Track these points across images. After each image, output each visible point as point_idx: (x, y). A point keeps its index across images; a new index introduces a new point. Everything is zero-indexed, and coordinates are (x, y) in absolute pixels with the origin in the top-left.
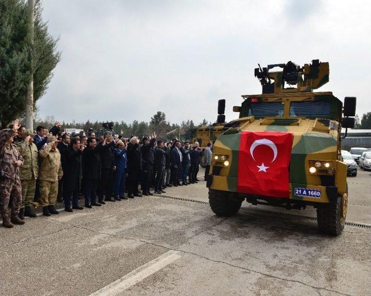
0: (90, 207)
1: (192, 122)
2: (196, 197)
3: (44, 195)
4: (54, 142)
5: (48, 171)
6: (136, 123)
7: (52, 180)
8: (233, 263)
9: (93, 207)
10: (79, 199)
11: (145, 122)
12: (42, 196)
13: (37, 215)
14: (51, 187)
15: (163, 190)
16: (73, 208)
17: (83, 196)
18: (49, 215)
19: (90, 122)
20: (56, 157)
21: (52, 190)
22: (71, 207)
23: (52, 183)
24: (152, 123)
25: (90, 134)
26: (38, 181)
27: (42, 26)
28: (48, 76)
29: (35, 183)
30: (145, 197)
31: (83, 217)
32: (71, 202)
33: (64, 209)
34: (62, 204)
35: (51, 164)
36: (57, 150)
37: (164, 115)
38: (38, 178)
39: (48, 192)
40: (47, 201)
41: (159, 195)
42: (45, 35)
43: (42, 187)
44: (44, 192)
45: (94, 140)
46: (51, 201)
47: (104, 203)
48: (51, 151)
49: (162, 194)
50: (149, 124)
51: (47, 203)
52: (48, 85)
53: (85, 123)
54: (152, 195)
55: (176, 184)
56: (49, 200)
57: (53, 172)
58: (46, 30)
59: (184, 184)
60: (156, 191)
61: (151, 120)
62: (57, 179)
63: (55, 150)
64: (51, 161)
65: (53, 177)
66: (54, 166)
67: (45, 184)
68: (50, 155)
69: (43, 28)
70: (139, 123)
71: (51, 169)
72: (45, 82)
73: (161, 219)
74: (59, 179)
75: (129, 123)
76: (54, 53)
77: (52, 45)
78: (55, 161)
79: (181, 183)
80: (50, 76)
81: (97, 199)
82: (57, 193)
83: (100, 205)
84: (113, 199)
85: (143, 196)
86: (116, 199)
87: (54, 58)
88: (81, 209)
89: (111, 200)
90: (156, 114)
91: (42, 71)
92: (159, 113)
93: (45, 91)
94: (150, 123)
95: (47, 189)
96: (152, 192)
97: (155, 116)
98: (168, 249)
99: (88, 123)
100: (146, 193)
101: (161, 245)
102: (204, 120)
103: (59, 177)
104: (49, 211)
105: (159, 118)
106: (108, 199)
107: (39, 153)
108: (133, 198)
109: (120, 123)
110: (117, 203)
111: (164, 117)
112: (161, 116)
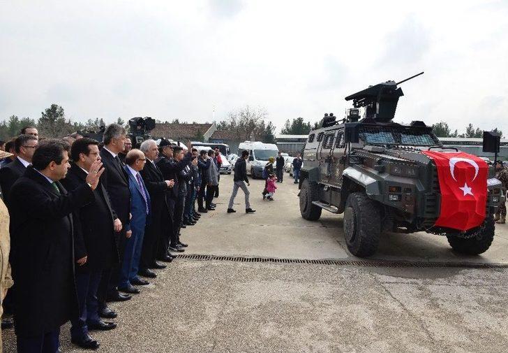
1: (102, 121)
6: (14, 120)
11: (31, 119)
24: (43, 120)
37: (62, 110)
50: (37, 122)
61: (41, 116)
70: (20, 119)
90: (50, 107)
92: (54, 107)
94: (40, 119)
97: (48, 111)
102: (119, 120)
105: (53, 113)
111: (61, 111)
112: (57, 110)
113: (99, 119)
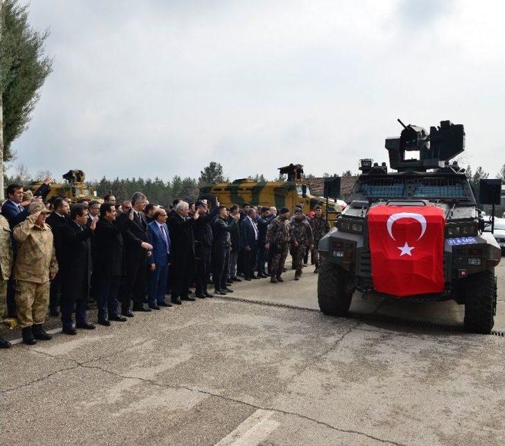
0: (107, 324)
1: (262, 176)
2: (284, 297)
3: (23, 307)
4: (39, 213)
5: (29, 265)
6: (177, 180)
7: (38, 281)
8: (377, 433)
9: (113, 323)
10: (88, 308)
11: (192, 179)
12: (20, 308)
13: (13, 342)
14: (37, 293)
15: (229, 287)
16: (78, 326)
17: (96, 303)
18: (34, 343)
19: (107, 179)
20: (45, 240)
21: (38, 298)
22: (74, 325)
23: (38, 285)
24: (203, 179)
25: (107, 198)
26: (12, 282)
27: (18, 13)
28: (30, 99)
29: (6, 286)
30: (199, 301)
31: (94, 344)
32: (74, 315)
33: (60, 329)
34: (58, 320)
35: (35, 252)
36: (46, 226)
37: (220, 167)
38: (11, 277)
39: (30, 302)
40: (30, 317)
41: (223, 296)
42: (22, 27)
43: (20, 293)
44: (23, 302)
45: (113, 208)
46: (38, 316)
47: (131, 316)
48: (35, 229)
49: (229, 295)
50: (197, 181)
51: (29, 321)
52: (31, 115)
53: (99, 181)
54: (211, 297)
55: (249, 276)
56: (33, 315)
57: (40, 266)
58: (24, 19)
59: (260, 276)
60: (217, 290)
61: (200, 176)
62: (46, 279)
63: (42, 226)
64: (35, 247)
65: (40, 276)
66: (40, 256)
67: (25, 287)
68: (33, 235)
69: (20, 17)
70: (182, 179)
71: (36, 261)
72: (26, 110)
73: (231, 342)
74: (50, 277)
75: (168, 179)
76: (40, 59)
77: (36, 46)
78: (42, 247)
79: (256, 274)
80: (33, 100)
81: (119, 309)
82: (48, 303)
83: (125, 320)
84: (146, 306)
85: (197, 299)
86: (153, 307)
87: (40, 69)
88: (92, 328)
89: (143, 310)
90: (209, 165)
91: (17, 90)
92: (213, 165)
93: (25, 125)
94: (200, 179)
95: (29, 297)
96: (211, 291)
97: (207, 169)
98: (255, 408)
99: (103, 181)
100: (202, 294)
101: (239, 399)
103: (50, 274)
104: (34, 335)
105: (212, 171)
106: (138, 308)
107: (11, 233)
108: (180, 303)
109: (153, 181)
110: (153, 313)
111: (220, 169)
112: (216, 168)
113: (260, 176)
